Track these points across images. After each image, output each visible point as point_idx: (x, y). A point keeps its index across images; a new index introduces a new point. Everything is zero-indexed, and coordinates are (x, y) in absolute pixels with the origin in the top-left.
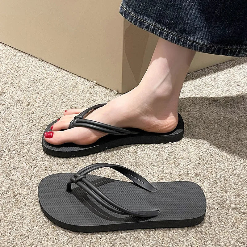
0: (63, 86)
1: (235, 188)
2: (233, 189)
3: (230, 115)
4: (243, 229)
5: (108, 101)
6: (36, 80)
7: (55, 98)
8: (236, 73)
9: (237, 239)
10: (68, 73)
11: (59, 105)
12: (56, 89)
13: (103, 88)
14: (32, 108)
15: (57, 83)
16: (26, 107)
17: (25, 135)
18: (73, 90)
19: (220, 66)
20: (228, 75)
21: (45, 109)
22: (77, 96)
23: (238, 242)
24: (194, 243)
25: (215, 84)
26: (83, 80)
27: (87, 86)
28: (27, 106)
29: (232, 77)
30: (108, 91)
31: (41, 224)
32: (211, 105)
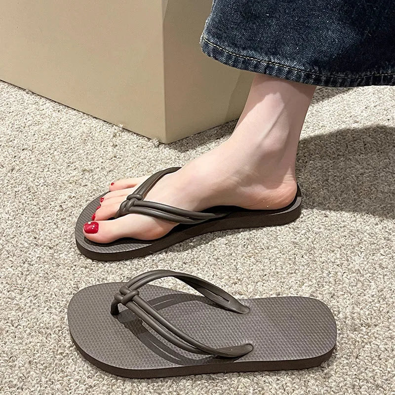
0: (68, 134)
1: (352, 292)
2: (349, 295)
3: (343, 172)
4: (366, 358)
5: (143, 157)
6: (24, 128)
7: (56, 157)
8: (352, 100)
9: (355, 375)
10: (77, 113)
11: (64, 168)
12: (57, 140)
13: (135, 135)
14: (18, 174)
15: (58, 131)
16: (9, 174)
17: (10, 222)
18: (85, 142)
19: (327, 91)
20: (339, 104)
21: (41, 176)
22: (92, 150)
23: (358, 380)
24: (288, 384)
25: (319, 121)
26: (102, 123)
27: (108, 133)
28: (10, 172)
29: (346, 108)
30: (143, 141)
31: (41, 367)
32: (313, 157)
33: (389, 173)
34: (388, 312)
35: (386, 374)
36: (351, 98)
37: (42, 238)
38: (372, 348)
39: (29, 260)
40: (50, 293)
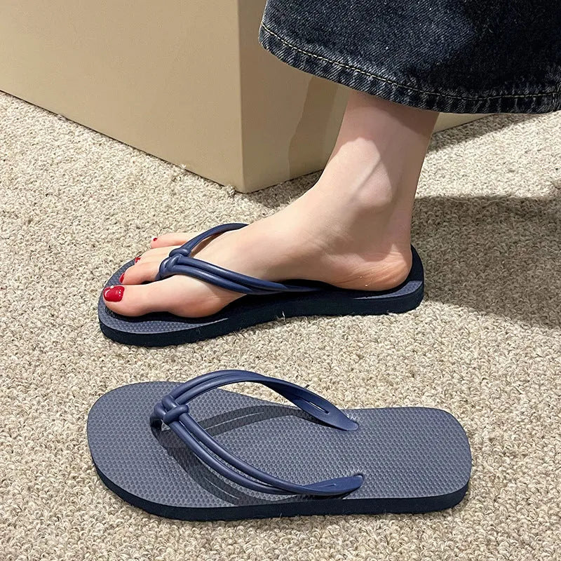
0: (110, 176)
1: (493, 406)
2: (489, 410)
3: (490, 239)
4: (509, 502)
5: (211, 210)
6: (51, 165)
7: (91, 206)
8: (507, 141)
9: (492, 525)
10: (124, 148)
11: (100, 221)
12: (95, 183)
13: (202, 180)
14: (37, 228)
16: (24, 227)
17: (19, 292)
18: (132, 187)
19: (472, 127)
20: (488, 146)
21: (68, 231)
22: (141, 199)
23: (495, 533)
24: (394, 535)
25: (459, 168)
26: (157, 162)
27: (165, 176)
28: (27, 224)
29: (499, 152)
30: (212, 188)
31: (45, 496)
32: (448, 217)
33: (555, 243)
34: (543, 437)
35: (537, 527)
36: (506, 138)
37: (61, 316)
38: (517, 488)
39: (41, 345)
40: (66, 393)
